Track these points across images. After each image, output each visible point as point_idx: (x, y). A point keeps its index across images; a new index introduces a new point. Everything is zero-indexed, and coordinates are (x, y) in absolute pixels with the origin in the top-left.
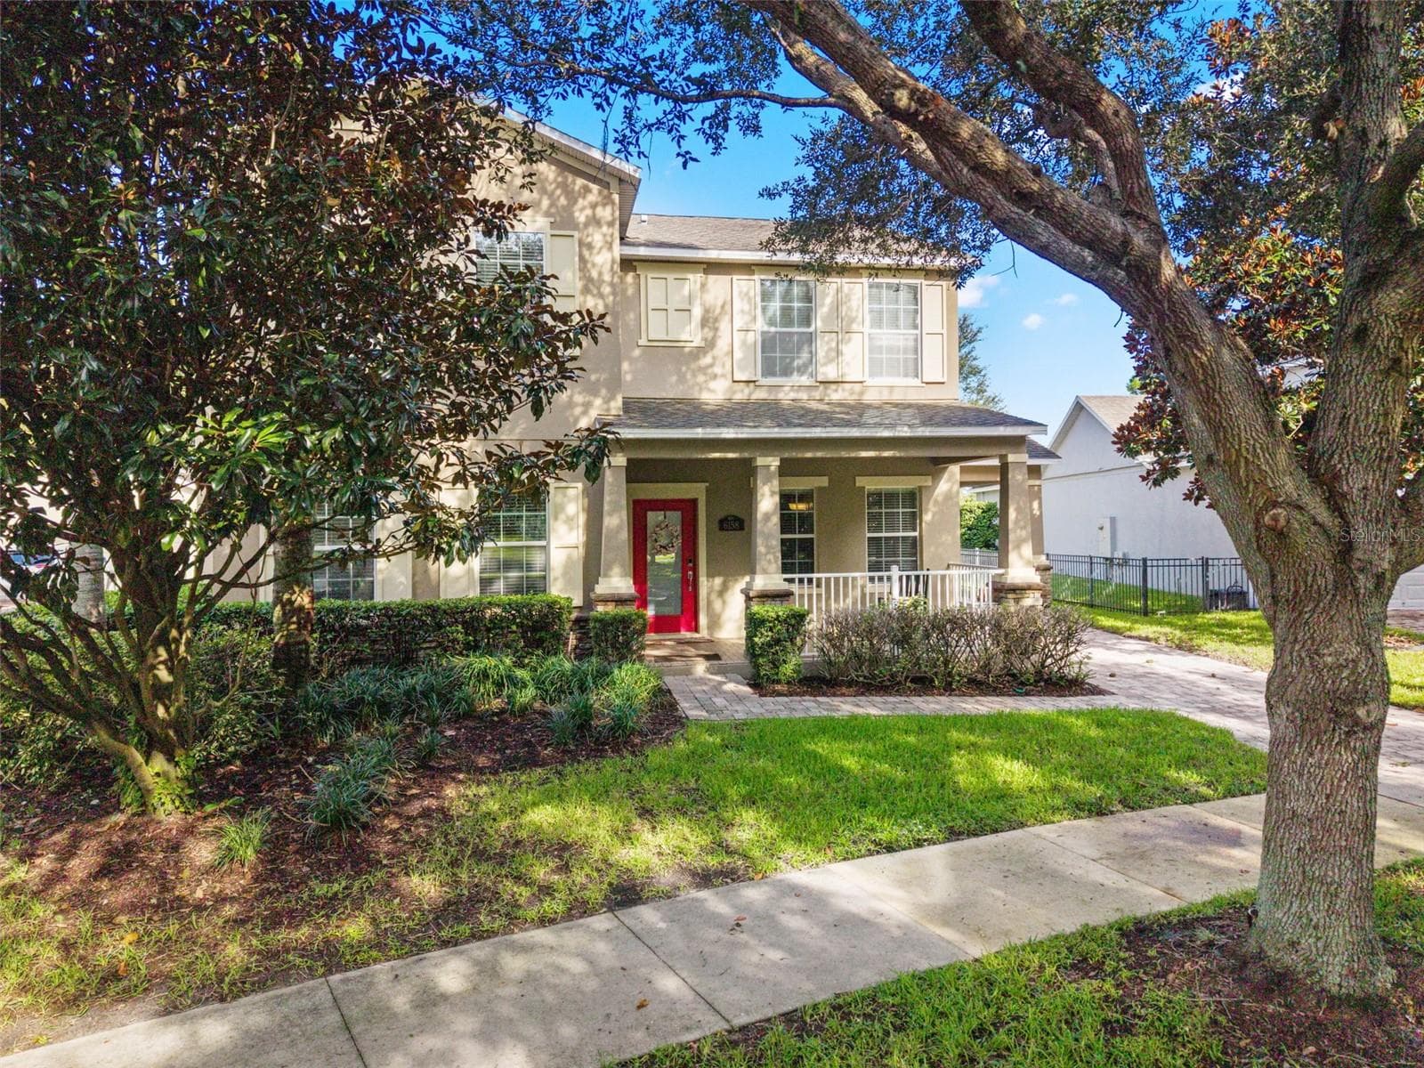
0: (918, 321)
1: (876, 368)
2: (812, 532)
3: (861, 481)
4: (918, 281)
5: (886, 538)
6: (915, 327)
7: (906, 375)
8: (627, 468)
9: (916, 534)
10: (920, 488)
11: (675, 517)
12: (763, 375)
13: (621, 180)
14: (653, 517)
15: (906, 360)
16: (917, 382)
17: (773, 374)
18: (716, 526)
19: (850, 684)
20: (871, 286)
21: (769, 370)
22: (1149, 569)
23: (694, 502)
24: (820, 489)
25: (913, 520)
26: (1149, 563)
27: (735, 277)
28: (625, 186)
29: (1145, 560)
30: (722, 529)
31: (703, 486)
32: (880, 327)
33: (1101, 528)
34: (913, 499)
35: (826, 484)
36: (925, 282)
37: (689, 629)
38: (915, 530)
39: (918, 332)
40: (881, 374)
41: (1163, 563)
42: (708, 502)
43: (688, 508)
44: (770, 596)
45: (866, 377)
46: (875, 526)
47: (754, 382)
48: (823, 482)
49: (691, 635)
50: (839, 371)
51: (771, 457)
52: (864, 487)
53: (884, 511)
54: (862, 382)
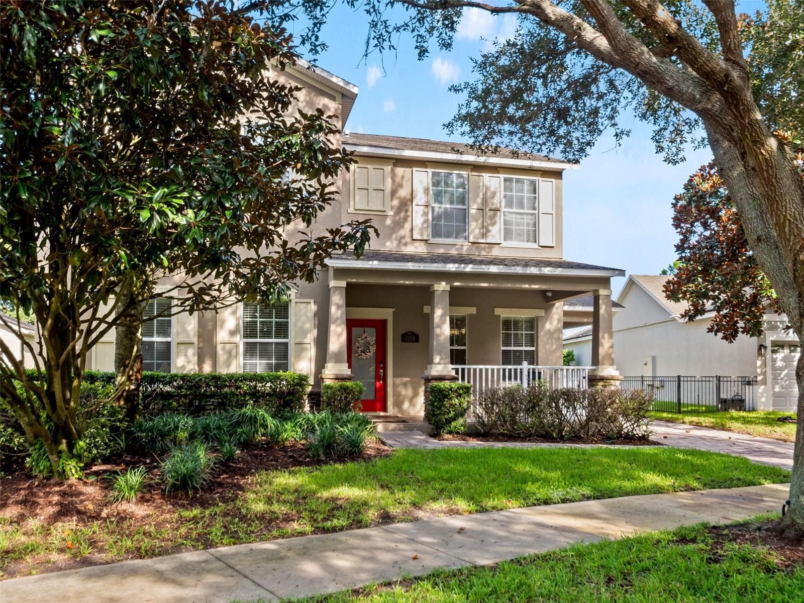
0: (537, 205)
1: (508, 235)
2: (464, 345)
3: (498, 311)
4: (537, 178)
5: (514, 351)
6: (535, 209)
7: (528, 241)
8: (346, 288)
9: (533, 349)
10: (537, 318)
11: (371, 332)
12: (432, 237)
13: (343, 95)
15: (528, 231)
16: (535, 246)
17: (440, 236)
18: (400, 338)
20: (505, 180)
21: (436, 233)
22: (682, 383)
24: (471, 316)
25: (532, 340)
26: (682, 379)
27: (414, 169)
28: (346, 99)
29: (679, 377)
30: (403, 340)
31: (391, 310)
32: (512, 208)
33: (646, 364)
34: (532, 324)
35: (475, 313)
36: (541, 179)
37: (381, 410)
38: (533, 346)
39: (536, 212)
40: (511, 239)
41: (692, 379)
42: (394, 322)
43: (380, 326)
44: (441, 378)
45: (502, 241)
46: (507, 343)
47: (426, 240)
48: (473, 310)
49: (382, 414)
50: (484, 235)
51: (443, 284)
52: (499, 316)
53: (513, 332)
54: (499, 244)
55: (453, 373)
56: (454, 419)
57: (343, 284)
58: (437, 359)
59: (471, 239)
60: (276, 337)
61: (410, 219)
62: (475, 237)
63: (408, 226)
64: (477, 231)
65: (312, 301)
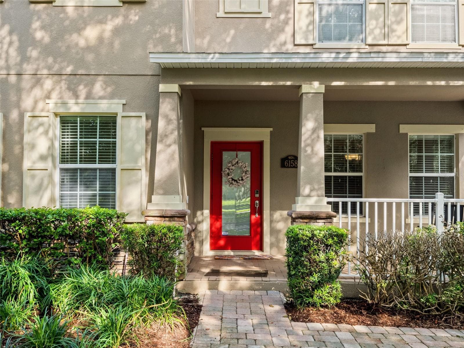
2: (361, 171)
3: (404, 129)
5: (426, 178)
9: (452, 175)
10: (457, 135)
11: (245, 156)
12: (319, 40)
14: (227, 156)
15: (444, 27)
17: (329, 39)
18: (278, 163)
19: (393, 312)
21: (325, 36)
23: (261, 144)
24: (368, 135)
25: (451, 164)
30: (283, 166)
31: (268, 130)
34: (450, 145)
35: (373, 130)
38: (451, 171)
39: (455, 3)
40: (422, 38)
42: (271, 144)
43: (256, 149)
44: (313, 218)
45: (409, 41)
46: (417, 168)
47: (312, 45)
48: (371, 128)
49: (257, 253)
50: (385, 36)
51: (316, 84)
52: (407, 134)
53: (424, 154)
54: (406, 45)
55: (329, 209)
56: (318, 285)
57: (175, 88)
58: (306, 190)
59: (370, 41)
60: (101, 162)
61: (291, 22)
62: (375, 38)
63: (289, 29)
64: (377, 31)
65: (143, 114)
